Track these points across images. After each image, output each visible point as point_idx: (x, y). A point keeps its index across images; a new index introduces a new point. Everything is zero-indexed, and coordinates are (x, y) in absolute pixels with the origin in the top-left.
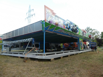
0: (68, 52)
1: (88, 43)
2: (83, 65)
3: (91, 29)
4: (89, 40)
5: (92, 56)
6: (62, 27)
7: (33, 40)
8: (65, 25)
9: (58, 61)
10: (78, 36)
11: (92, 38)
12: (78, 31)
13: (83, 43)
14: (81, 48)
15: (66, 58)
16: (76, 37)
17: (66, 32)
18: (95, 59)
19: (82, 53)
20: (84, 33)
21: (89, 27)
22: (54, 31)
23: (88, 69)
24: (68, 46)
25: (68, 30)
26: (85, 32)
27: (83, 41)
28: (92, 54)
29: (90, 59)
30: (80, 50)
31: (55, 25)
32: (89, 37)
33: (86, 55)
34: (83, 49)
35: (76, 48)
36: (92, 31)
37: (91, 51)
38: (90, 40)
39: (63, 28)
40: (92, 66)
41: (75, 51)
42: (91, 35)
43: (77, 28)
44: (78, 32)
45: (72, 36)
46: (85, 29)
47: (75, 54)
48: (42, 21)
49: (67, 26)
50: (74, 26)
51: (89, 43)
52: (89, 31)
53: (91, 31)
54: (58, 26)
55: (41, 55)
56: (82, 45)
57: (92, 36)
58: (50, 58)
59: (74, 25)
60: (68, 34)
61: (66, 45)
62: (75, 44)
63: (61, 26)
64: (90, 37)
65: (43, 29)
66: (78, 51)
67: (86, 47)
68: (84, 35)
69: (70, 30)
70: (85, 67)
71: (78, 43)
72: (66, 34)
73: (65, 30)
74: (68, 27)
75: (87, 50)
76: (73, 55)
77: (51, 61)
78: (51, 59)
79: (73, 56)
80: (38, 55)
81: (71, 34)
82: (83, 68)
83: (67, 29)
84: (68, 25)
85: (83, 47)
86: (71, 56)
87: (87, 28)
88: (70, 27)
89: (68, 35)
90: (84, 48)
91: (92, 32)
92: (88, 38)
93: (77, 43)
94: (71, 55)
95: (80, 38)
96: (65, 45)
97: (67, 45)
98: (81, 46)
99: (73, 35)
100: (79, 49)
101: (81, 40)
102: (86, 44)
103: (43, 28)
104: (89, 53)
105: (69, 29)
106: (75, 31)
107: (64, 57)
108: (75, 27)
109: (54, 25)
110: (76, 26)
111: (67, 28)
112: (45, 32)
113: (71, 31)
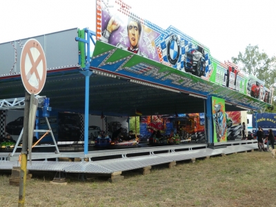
0: (166, 152)
1: (246, 117)
2: (221, 189)
3: (264, 56)
4: (249, 106)
5: (257, 166)
6: (151, 56)
7: (43, 104)
8: (163, 48)
9: (137, 181)
10: (207, 89)
11: (262, 97)
12: (206, 69)
13: (225, 115)
14: (218, 136)
15: (160, 171)
16: (200, 92)
17: (163, 74)
18: (262, 174)
19: (220, 155)
20: (232, 78)
21: (256, 47)
22: (120, 71)
23: (233, 198)
24: (163, 129)
25: (172, 66)
26: (236, 73)
27: (228, 108)
28: (256, 160)
29: (247, 175)
30: (212, 146)
31: (129, 49)
32: (252, 93)
33: (233, 164)
34: (224, 141)
35: (199, 137)
36: (267, 63)
37: (256, 150)
38: (256, 105)
39: (154, 58)
40: (249, 192)
41: (193, 149)
42: (258, 84)
43: (206, 58)
44: (207, 74)
45: (185, 88)
46: (240, 55)
47: (193, 158)
48: (79, 32)
49: (168, 52)
50: (193, 51)
51: (250, 117)
52: (254, 63)
53: (262, 64)
54: (138, 54)
55: (73, 160)
56: (223, 125)
57: (262, 90)
58: (108, 171)
59: (194, 47)
60: (172, 81)
61: (156, 125)
62: (192, 118)
63: (147, 53)
64: (255, 93)
65: (83, 61)
66: (204, 150)
67: (238, 133)
68: (231, 85)
69: (179, 65)
70: (226, 195)
71: (206, 117)
72: (162, 82)
73: (160, 67)
74: (172, 57)
75: (240, 146)
76: (188, 161)
77: (111, 182)
78: (114, 174)
79: (188, 165)
80: (61, 160)
81: (182, 80)
82: (220, 197)
83: (168, 64)
84: (173, 48)
85: (227, 135)
86: (181, 166)
87: (247, 52)
88: (178, 55)
89: (169, 82)
90: (232, 137)
91: (266, 69)
92: (248, 97)
93: (203, 117)
94: (179, 163)
95: (215, 96)
96: (152, 124)
97: (158, 124)
98: (218, 127)
99: (189, 84)
100: (210, 142)
101: (220, 106)
102: (237, 118)
103: (83, 58)
104: (246, 158)
105: (174, 62)
106: (195, 68)
107: (155, 167)
108: (198, 53)
109: (126, 49)
110: (200, 49)
111: (169, 57)
112: (90, 73)
113: (183, 70)
